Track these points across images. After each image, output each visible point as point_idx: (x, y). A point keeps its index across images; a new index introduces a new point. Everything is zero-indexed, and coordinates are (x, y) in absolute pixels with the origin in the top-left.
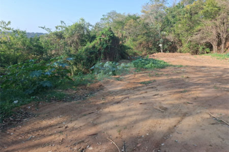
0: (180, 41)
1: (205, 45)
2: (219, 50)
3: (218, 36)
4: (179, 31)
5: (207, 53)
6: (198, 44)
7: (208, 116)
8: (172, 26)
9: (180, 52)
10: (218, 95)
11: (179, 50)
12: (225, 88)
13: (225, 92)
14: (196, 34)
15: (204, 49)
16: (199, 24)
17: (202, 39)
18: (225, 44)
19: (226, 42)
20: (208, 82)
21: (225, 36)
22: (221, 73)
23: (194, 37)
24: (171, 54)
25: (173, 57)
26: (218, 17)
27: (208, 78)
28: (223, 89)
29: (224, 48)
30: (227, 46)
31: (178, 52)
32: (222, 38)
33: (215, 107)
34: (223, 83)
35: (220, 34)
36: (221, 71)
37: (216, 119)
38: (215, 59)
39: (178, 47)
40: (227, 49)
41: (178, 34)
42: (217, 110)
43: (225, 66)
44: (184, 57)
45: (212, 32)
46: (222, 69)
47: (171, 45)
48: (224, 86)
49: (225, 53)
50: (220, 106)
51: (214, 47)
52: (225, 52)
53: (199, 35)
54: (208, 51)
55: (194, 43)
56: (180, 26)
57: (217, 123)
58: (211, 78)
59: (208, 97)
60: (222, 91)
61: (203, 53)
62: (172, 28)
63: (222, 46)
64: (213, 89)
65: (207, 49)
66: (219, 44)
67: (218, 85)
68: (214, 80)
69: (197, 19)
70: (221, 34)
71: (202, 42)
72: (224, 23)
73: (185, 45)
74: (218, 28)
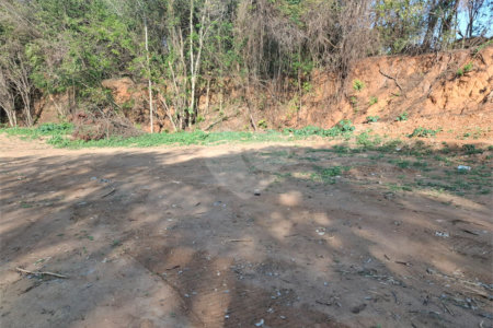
2: (21, 119)
3: (13, 89)
7: (16, 276)
10: (33, 219)
12: (46, 201)
13: (48, 209)
18: (32, 106)
19: (32, 102)
20: (7, 196)
21: (27, 90)
22: (34, 170)
27: (7, 186)
28: (41, 204)
29: (32, 114)
30: (37, 111)
32: (22, 94)
33: (29, 250)
34: (41, 192)
35: (15, 85)
36: (35, 165)
37: (34, 276)
38: (18, 140)
40: (39, 116)
42: (33, 256)
43: (41, 152)
46: (35, 160)
48: (43, 197)
49: (36, 127)
50: (40, 243)
51: (8, 113)
52: (35, 123)
57: (36, 285)
58: (12, 184)
59: (12, 231)
60: (39, 209)
63: (27, 111)
64: (20, 211)
66: (19, 107)
67: (30, 197)
68: (20, 187)
70: (19, 85)
72: (18, 62)
74: (8, 71)
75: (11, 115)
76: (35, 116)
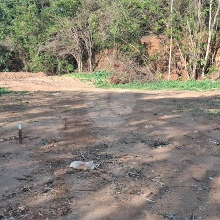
0: (27, 50)
1: (66, 59)
2: (85, 66)
3: (82, 45)
4: (23, 34)
5: (70, 72)
6: (55, 58)
8: (9, 23)
9: (29, 71)
11: (25, 68)
14: (51, 41)
15: (64, 65)
16: (53, 24)
17: (60, 48)
18: (93, 57)
19: (93, 54)
21: (91, 46)
23: (49, 45)
24: (11, 74)
25: (16, 79)
26: (78, 15)
29: (92, 64)
30: (96, 61)
31: (24, 71)
32: (88, 49)
35: (84, 42)
39: (24, 62)
40: (97, 65)
41: (22, 39)
44: (33, 79)
45: (73, 39)
47: (11, 58)
49: (93, 73)
51: (78, 63)
52: (94, 70)
53: (54, 42)
54: (71, 70)
55: (49, 56)
56: (22, 24)
61: (65, 73)
62: (9, 27)
63: (90, 61)
65: (69, 65)
66: (85, 58)
69: (48, 14)
70: (86, 42)
71: (60, 54)
73: (36, 58)
74: (81, 32)
75: (80, 63)
76: (95, 65)
